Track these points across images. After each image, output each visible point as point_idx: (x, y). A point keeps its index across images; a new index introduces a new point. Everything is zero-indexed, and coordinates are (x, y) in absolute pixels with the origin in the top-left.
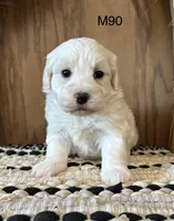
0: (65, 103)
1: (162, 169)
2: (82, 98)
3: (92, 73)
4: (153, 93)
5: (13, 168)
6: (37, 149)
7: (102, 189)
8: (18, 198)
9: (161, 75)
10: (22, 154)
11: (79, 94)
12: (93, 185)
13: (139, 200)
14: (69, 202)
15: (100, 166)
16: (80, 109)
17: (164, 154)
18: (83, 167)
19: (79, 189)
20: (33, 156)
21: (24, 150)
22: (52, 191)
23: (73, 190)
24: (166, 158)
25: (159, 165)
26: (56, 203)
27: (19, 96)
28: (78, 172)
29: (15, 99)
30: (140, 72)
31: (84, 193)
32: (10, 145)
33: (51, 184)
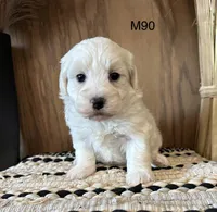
0: (82, 109)
1: (184, 169)
2: (99, 103)
3: (107, 75)
4: (180, 95)
5: (48, 174)
6: (71, 156)
7: (124, 190)
8: (50, 200)
9: (187, 77)
10: (58, 161)
11: (95, 99)
12: (117, 186)
13: (157, 198)
14: (93, 202)
15: (125, 169)
16: (97, 114)
17: (189, 154)
18: (110, 171)
19: (104, 191)
20: (67, 162)
21: (60, 157)
22: (80, 193)
23: (98, 191)
24: (190, 158)
25: (182, 166)
26: (82, 203)
27: (51, 105)
28: (105, 175)
29: (48, 110)
30: (166, 75)
31: (108, 194)
32: (48, 153)
33: (80, 187)
